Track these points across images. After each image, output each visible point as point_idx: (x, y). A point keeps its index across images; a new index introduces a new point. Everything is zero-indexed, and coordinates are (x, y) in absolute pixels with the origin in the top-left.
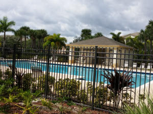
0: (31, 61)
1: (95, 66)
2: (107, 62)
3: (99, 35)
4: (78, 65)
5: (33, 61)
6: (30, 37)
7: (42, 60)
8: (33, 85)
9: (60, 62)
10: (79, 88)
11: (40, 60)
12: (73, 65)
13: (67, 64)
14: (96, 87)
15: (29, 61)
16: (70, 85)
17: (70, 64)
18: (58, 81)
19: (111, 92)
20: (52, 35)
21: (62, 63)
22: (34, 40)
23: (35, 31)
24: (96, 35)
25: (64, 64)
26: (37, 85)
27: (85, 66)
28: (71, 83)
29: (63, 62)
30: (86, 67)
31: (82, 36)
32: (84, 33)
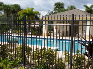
0: (6, 35)
1: (72, 39)
2: (80, 34)
3: (72, 8)
4: (52, 38)
5: (8, 35)
6: (4, 12)
7: (16, 34)
8: (11, 55)
9: (34, 35)
10: (56, 56)
11: (14, 34)
12: (46, 37)
13: (41, 37)
14: (73, 55)
15: (4, 35)
16: (47, 54)
17: (43, 37)
18: (35, 50)
19: (89, 60)
20: (26, 9)
21: (35, 36)
22: (8, 15)
23: (9, 6)
24: (68, 7)
25: (38, 37)
26: (14, 55)
27: (58, 38)
28: (49, 52)
29: (37, 35)
30: (59, 40)
31: (55, 10)
32: (57, 7)
